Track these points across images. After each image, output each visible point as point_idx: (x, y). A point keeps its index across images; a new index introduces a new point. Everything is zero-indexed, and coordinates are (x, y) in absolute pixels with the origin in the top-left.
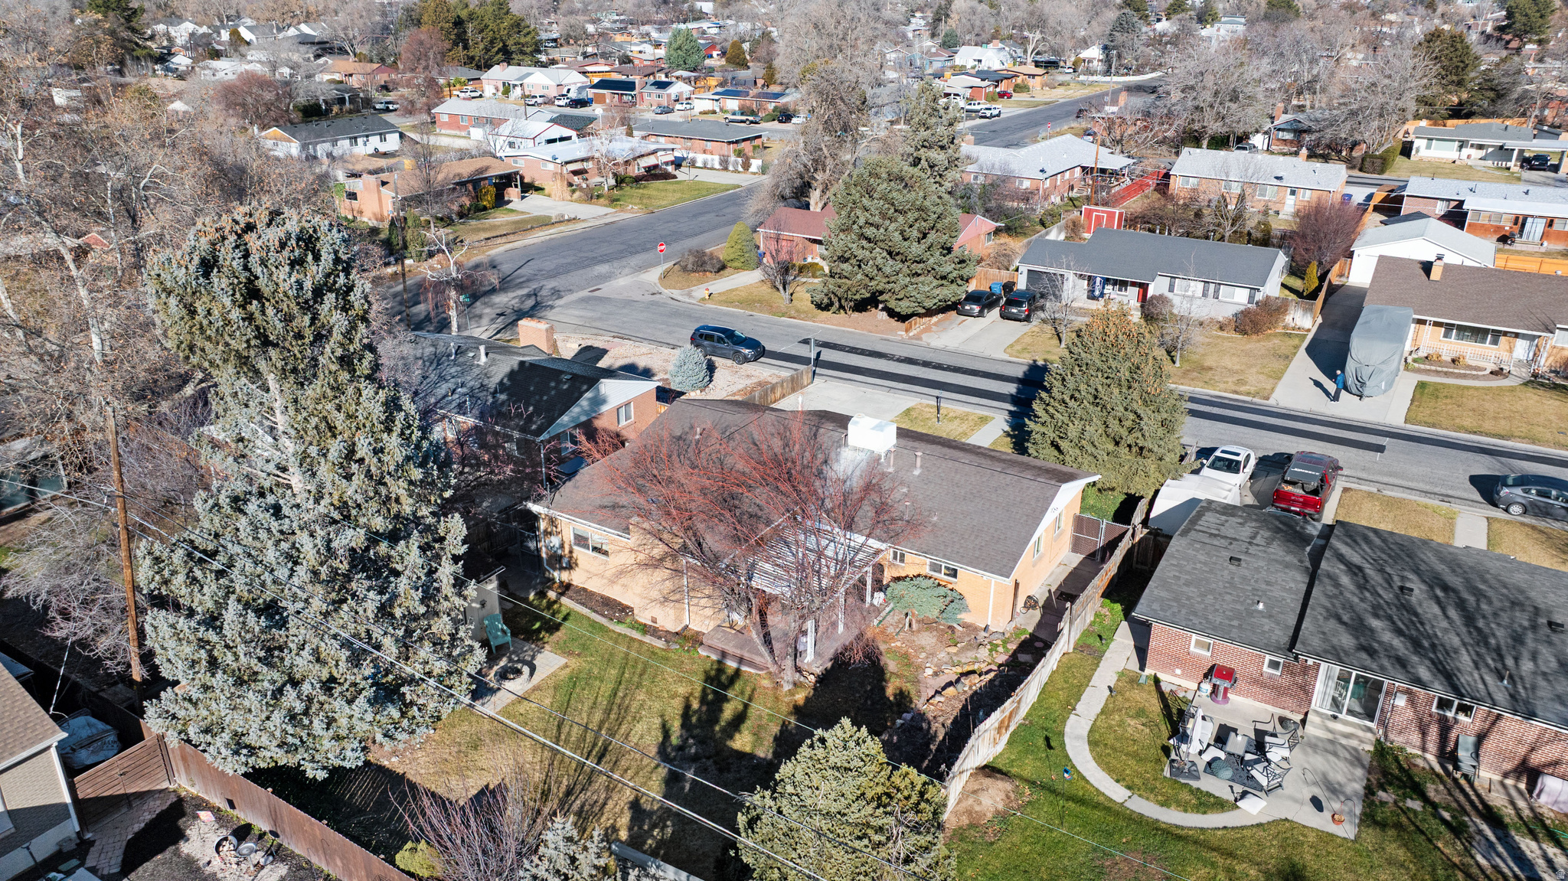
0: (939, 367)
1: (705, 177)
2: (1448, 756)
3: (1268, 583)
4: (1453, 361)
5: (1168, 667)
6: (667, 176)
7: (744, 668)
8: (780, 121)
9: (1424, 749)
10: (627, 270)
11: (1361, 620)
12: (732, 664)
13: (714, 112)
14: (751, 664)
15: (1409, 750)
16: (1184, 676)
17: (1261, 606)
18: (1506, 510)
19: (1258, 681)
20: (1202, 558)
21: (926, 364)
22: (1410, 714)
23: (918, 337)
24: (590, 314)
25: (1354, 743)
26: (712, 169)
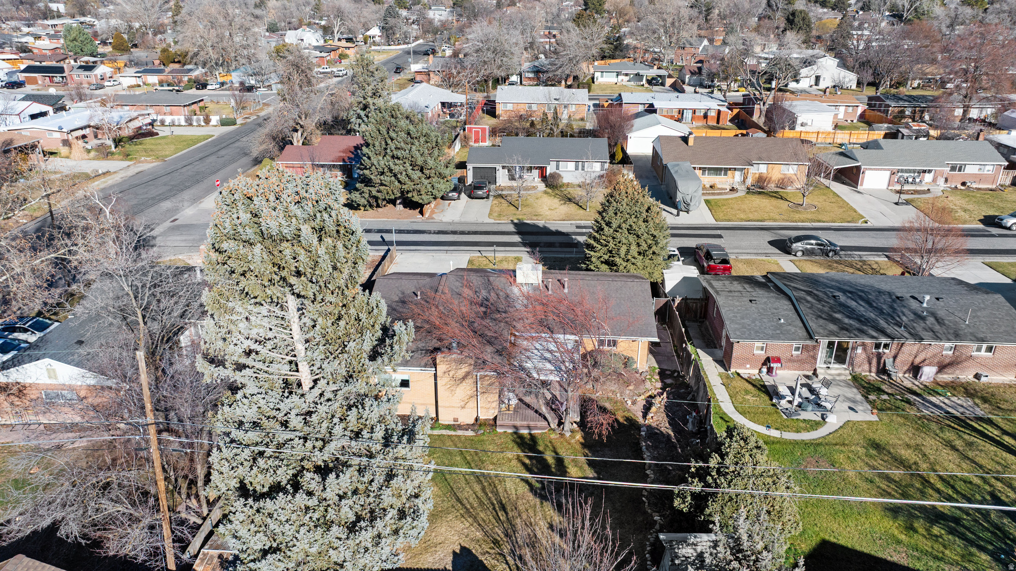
0: (462, 233)
1: (178, 131)
2: (882, 370)
3: (776, 309)
4: (711, 187)
5: (742, 366)
6: (151, 134)
7: (533, 432)
8: (197, 89)
9: (870, 371)
10: (186, 204)
11: (831, 316)
12: (525, 432)
13: (139, 86)
14: (536, 428)
15: (863, 374)
16: (752, 367)
17: (782, 321)
18: (795, 255)
19: (791, 360)
20: (737, 303)
21: (454, 233)
22: (864, 356)
23: (430, 217)
24: (191, 238)
25: (843, 378)
26: (179, 126)
